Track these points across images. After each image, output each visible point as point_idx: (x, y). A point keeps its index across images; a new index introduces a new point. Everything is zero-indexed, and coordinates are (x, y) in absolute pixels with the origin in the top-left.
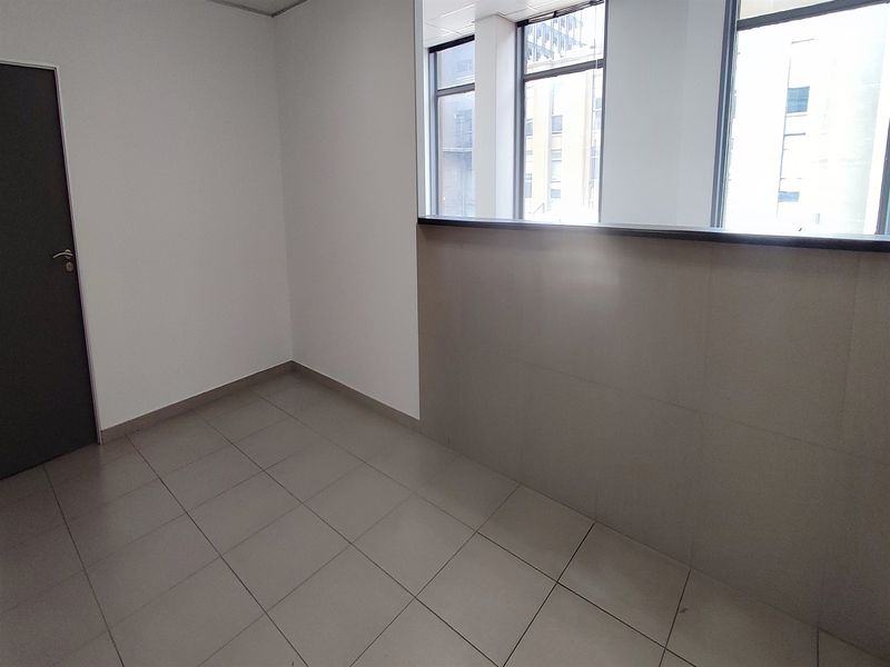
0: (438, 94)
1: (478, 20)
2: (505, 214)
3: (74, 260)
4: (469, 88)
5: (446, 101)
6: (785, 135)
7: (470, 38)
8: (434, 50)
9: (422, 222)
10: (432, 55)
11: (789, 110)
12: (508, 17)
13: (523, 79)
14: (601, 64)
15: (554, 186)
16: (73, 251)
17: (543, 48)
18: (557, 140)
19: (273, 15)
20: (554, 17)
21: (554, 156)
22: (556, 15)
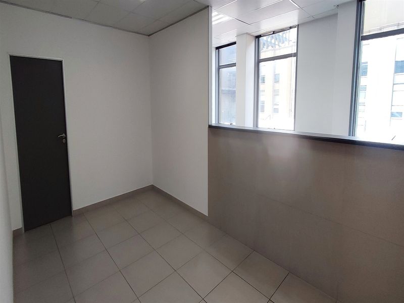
0: (219, 67)
1: (238, 36)
2: (249, 125)
3: (66, 138)
4: (233, 65)
5: (223, 70)
6: (394, 84)
7: (234, 43)
8: (218, 48)
9: (210, 127)
10: (217, 50)
11: (396, 72)
12: (251, 34)
13: (258, 61)
14: (295, 55)
15: (275, 107)
16: (66, 135)
17: (271, 43)
18: (277, 86)
19: (149, 36)
20: (273, 34)
21: (276, 93)
22: (274, 33)
